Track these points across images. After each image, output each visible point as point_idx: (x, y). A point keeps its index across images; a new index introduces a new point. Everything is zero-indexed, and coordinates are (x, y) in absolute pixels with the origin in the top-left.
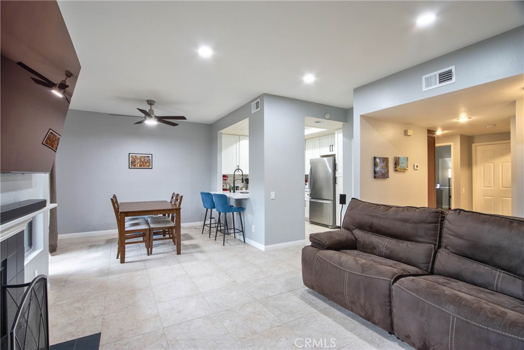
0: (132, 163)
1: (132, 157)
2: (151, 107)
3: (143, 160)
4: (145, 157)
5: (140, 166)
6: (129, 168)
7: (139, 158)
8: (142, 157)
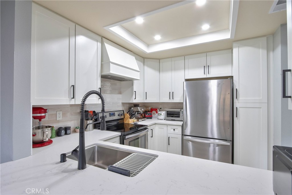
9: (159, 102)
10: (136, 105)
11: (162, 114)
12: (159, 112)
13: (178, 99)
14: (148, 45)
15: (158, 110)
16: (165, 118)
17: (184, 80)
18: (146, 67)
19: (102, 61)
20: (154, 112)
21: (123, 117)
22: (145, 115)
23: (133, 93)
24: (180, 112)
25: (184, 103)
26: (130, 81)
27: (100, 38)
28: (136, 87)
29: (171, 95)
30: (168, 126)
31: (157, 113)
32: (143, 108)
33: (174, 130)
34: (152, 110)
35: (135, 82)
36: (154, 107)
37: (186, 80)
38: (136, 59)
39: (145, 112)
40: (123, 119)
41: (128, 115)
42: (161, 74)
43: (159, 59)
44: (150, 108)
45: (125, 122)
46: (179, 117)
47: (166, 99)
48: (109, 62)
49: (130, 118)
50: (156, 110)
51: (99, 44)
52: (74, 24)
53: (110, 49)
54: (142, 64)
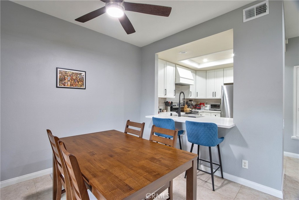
0: (61, 80)
1: (60, 72)
3: (74, 78)
4: (77, 74)
5: (71, 85)
6: (57, 87)
7: (70, 76)
8: (73, 73)
9: (205, 98)
10: (191, 100)
11: (208, 107)
12: (206, 105)
13: (219, 96)
14: (199, 64)
15: (205, 104)
16: (210, 109)
17: (223, 85)
18: (197, 76)
19: (175, 77)
20: (202, 105)
21: (183, 107)
22: (196, 107)
23: (189, 92)
24: (219, 105)
25: (222, 99)
26: (188, 86)
27: (174, 65)
28: (191, 89)
29: (214, 94)
30: (212, 113)
31: (204, 106)
32: (195, 102)
33: (215, 116)
34: (201, 104)
35: (191, 86)
36: (202, 102)
37: (225, 84)
38: (191, 72)
39: (196, 105)
40: (183, 108)
41: (186, 106)
42: (207, 80)
43: (206, 71)
44: (199, 103)
45: (184, 110)
46: (219, 108)
47: (210, 97)
48: (179, 77)
49: (188, 107)
50: (203, 104)
51: (174, 68)
52: (166, 62)
53: (180, 69)
54: (195, 75)
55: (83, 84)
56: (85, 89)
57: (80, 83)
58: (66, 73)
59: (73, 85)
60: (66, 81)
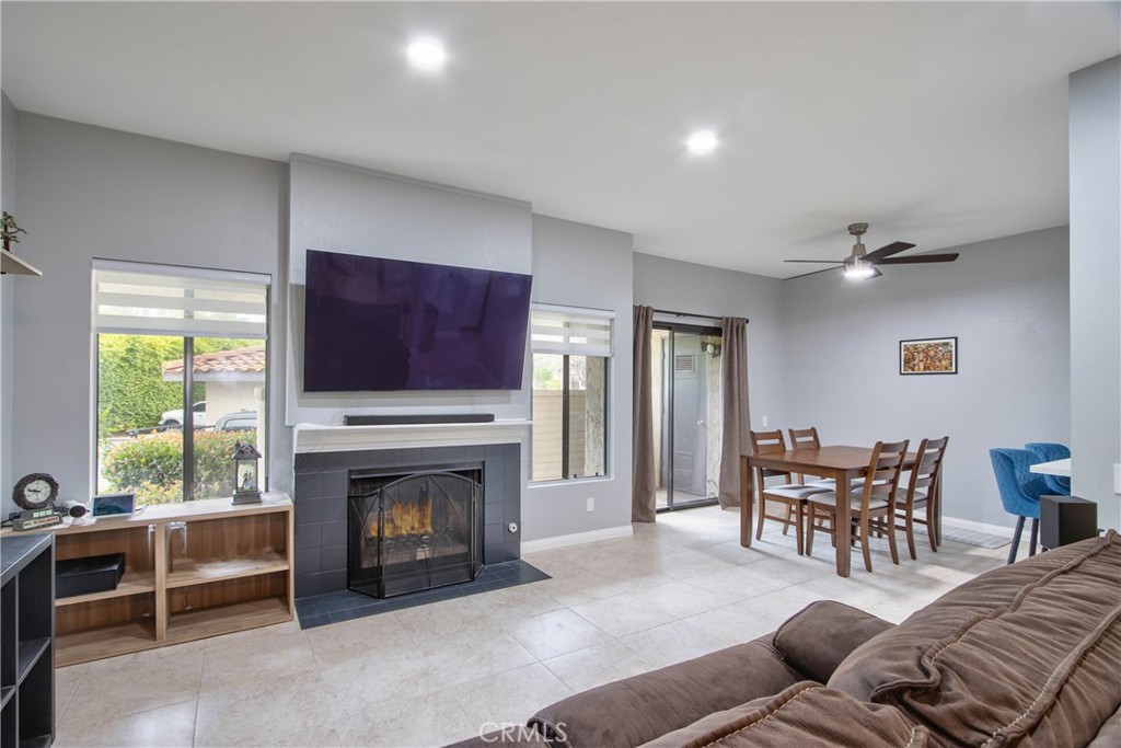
0: (907, 362)
1: (907, 349)
2: (859, 239)
3: (932, 353)
4: (939, 345)
5: (925, 368)
6: (901, 374)
7: (923, 351)
8: (929, 346)
55: (951, 364)
56: (956, 373)
57: (943, 362)
58: (915, 347)
59: (928, 368)
60: (917, 361)
